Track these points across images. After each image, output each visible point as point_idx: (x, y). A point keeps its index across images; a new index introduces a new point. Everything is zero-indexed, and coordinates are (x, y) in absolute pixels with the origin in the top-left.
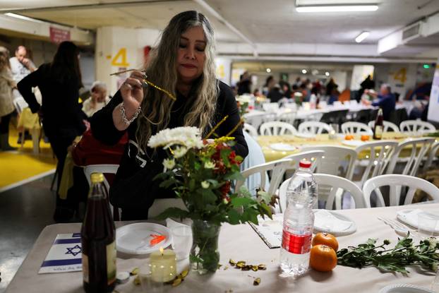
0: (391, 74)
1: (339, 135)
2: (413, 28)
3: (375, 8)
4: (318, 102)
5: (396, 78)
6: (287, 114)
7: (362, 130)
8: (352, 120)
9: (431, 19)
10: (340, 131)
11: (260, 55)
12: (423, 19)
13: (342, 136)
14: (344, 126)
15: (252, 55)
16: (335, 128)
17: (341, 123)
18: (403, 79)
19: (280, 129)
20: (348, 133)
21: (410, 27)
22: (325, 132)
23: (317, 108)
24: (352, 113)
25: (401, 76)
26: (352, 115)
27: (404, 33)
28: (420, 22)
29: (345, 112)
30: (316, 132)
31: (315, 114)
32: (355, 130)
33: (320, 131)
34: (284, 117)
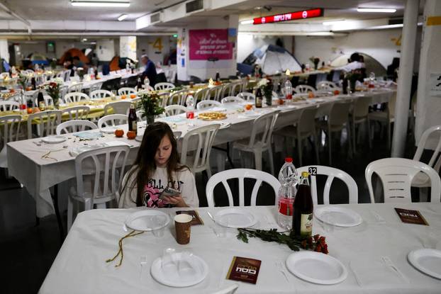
0: (150, 43)
1: (117, 97)
2: (156, 15)
3: (128, 5)
4: (96, 73)
5: (154, 47)
6: (76, 85)
7: (131, 92)
8: (125, 86)
9: (166, 10)
10: (118, 95)
11: (33, 31)
12: (161, 10)
13: (120, 97)
14: (120, 91)
15: (27, 31)
16: (114, 93)
17: (117, 89)
18: (160, 47)
19: (77, 97)
20: (123, 96)
21: (154, 14)
22: (107, 95)
23: (97, 79)
24: (124, 80)
25: (157, 45)
26: (124, 82)
27: (152, 17)
28: (159, 12)
29: (119, 80)
30: (102, 97)
31: (96, 84)
32: (127, 92)
33: (105, 95)
34: (74, 88)
